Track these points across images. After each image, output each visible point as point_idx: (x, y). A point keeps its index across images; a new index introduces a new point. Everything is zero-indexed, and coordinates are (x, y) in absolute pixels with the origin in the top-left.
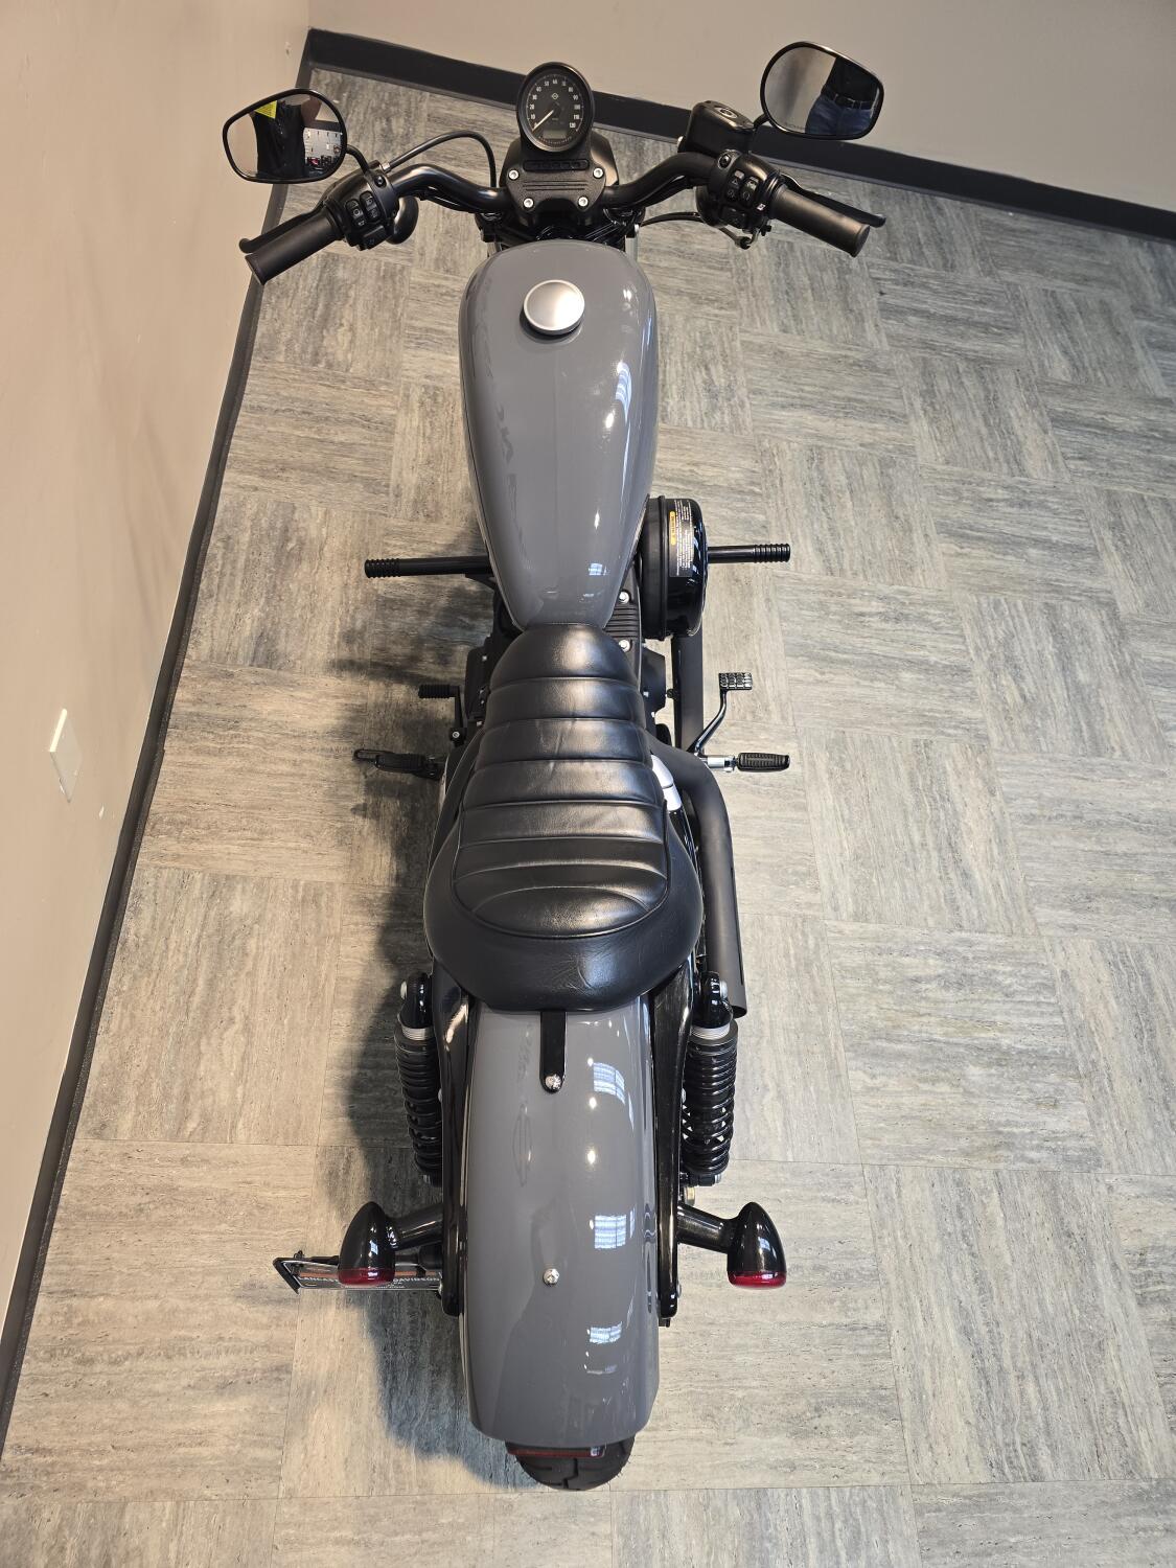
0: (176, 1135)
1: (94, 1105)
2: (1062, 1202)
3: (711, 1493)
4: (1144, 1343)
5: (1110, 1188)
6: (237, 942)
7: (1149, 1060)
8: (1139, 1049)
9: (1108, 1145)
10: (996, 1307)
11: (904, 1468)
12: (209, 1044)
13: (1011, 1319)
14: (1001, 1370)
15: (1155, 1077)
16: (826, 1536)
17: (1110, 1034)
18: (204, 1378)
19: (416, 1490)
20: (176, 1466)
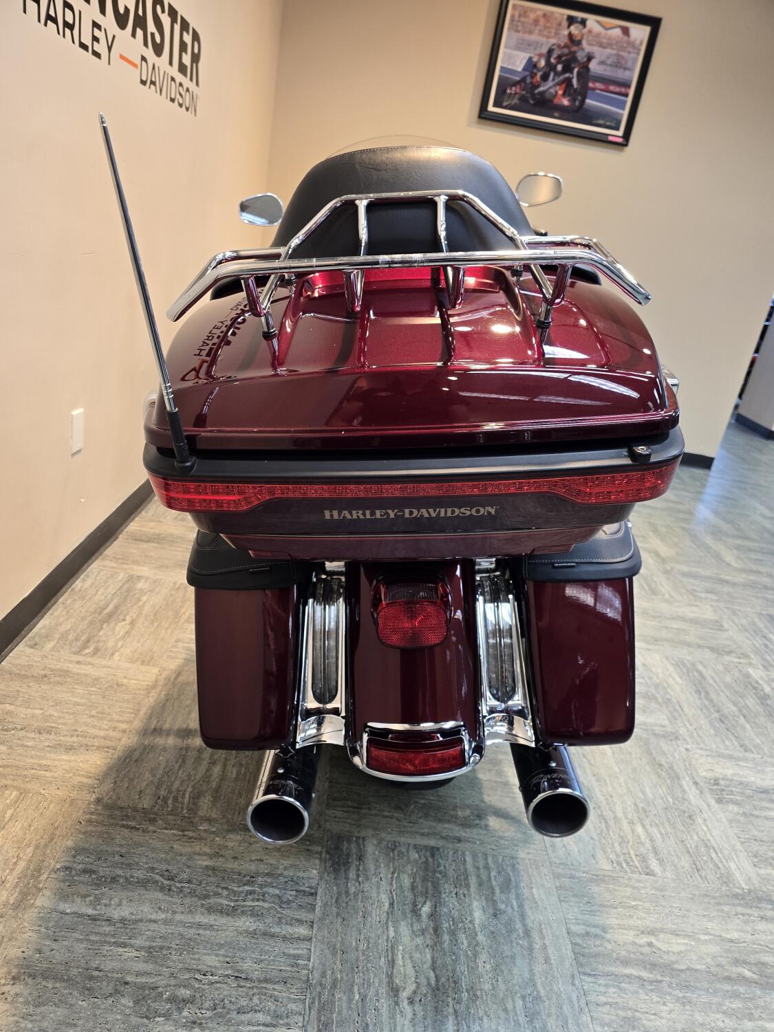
0: (78, 653)
1: (34, 637)
2: (653, 751)
3: (397, 844)
4: (724, 820)
5: (687, 750)
6: (137, 596)
7: (707, 703)
8: (700, 698)
9: (682, 731)
10: (610, 789)
11: (545, 853)
12: (108, 625)
13: (621, 796)
14: (615, 818)
15: (712, 710)
16: (484, 877)
17: (678, 689)
18: (60, 745)
19: (185, 811)
20: (26, 778)
